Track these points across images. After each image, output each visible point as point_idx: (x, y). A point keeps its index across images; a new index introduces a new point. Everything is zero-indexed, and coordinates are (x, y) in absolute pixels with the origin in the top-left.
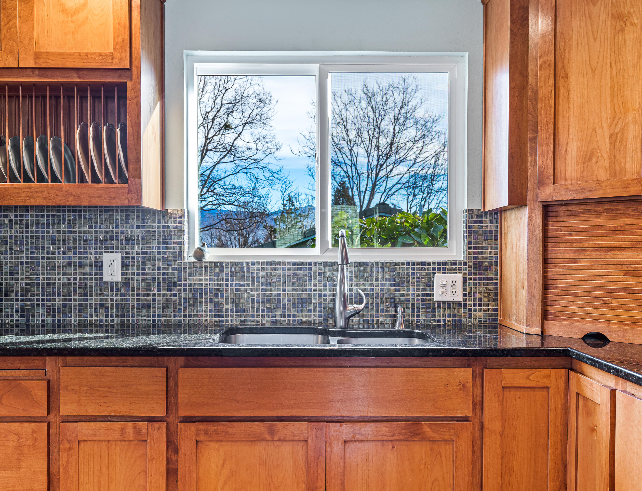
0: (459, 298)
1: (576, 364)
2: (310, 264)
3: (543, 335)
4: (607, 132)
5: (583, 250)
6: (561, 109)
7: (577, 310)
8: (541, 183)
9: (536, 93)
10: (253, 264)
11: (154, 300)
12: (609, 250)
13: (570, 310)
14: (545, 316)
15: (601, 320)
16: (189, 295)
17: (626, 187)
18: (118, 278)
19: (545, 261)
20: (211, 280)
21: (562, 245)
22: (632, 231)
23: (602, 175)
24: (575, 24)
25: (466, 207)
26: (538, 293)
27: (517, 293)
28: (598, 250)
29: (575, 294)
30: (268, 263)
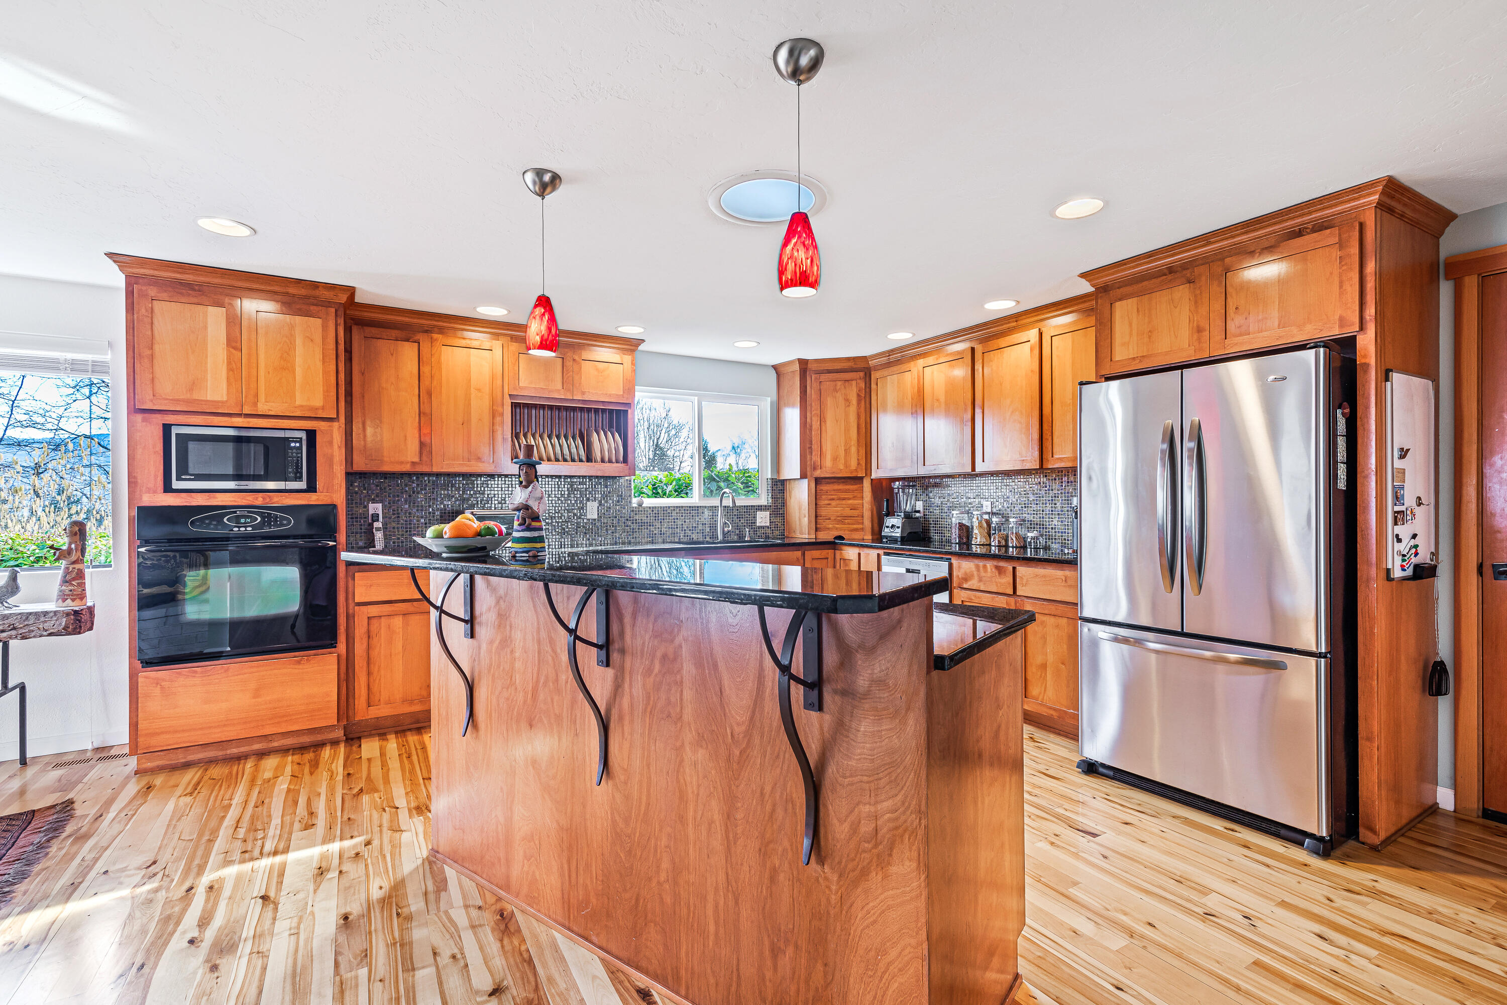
0: (768, 524)
1: (837, 546)
2: (698, 507)
3: (816, 539)
4: (843, 449)
5: (833, 499)
6: (823, 435)
7: (831, 526)
8: (815, 469)
9: (811, 426)
10: (669, 507)
11: (616, 529)
12: (844, 499)
13: (827, 526)
14: (817, 530)
15: (841, 529)
16: (635, 526)
17: (852, 472)
18: (596, 517)
19: (816, 504)
20: (647, 517)
21: (823, 497)
22: (853, 491)
23: (842, 467)
24: (829, 399)
25: (769, 476)
26: (813, 519)
27: (800, 520)
28: (840, 499)
29: (829, 519)
30: (677, 507)
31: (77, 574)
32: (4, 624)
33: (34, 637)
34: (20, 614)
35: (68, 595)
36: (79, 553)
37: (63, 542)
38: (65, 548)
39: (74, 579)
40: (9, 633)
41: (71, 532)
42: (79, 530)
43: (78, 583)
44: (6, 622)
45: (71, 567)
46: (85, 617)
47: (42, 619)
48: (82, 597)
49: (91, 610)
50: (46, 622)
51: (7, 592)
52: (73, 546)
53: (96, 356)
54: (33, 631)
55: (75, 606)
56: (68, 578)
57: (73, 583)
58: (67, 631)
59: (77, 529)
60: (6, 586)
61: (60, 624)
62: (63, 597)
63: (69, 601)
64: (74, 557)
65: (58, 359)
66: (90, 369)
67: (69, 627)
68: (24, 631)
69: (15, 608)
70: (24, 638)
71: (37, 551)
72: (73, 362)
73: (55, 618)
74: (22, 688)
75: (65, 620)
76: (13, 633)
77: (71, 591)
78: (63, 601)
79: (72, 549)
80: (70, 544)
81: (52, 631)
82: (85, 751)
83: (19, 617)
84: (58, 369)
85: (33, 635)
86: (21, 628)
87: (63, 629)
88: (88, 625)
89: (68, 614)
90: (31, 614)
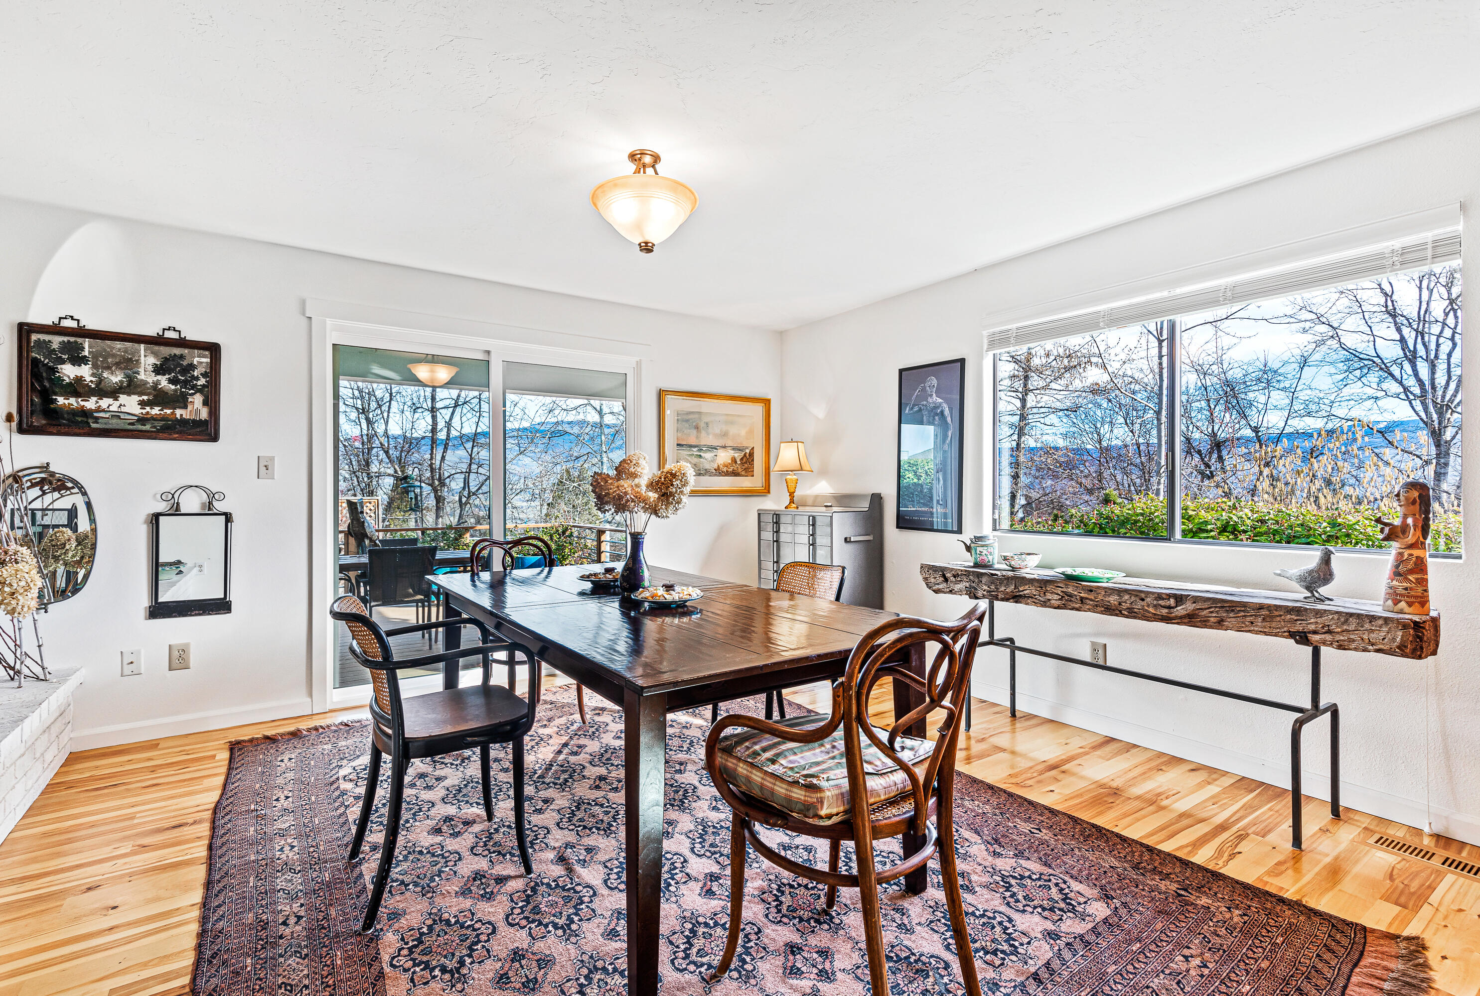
31: (1415, 564)
32: (1316, 623)
33: (1356, 649)
34: (1337, 612)
35: (1401, 595)
36: (1419, 533)
37: (1395, 514)
38: (1397, 522)
39: (1411, 572)
40: (1323, 636)
41: (1407, 499)
42: (1420, 496)
43: (1417, 579)
44: (1319, 620)
45: (1406, 553)
46: (1428, 634)
47: (1367, 626)
48: (1423, 601)
49: (1435, 621)
50: (1372, 631)
51: (1319, 578)
52: (1410, 521)
53: (1436, 232)
54: (1354, 641)
55: (1411, 615)
56: (1402, 569)
57: (1410, 577)
58: (1402, 651)
59: (1416, 494)
60: (1318, 570)
61: (1394, 640)
62: (1395, 596)
63: (1403, 605)
64: (1411, 538)
65: (1383, 253)
66: (1429, 253)
67: (1406, 647)
68: (1342, 638)
69: (1327, 602)
70: (1341, 647)
71: (1328, 529)
72: (1404, 251)
73: (1385, 629)
74: (1335, 712)
75: (1400, 633)
76: (1328, 637)
77: (1406, 589)
78: (1395, 604)
79: (1408, 525)
80: (1405, 517)
81: (1381, 647)
82: (1418, 832)
83: (1336, 617)
84: (1383, 267)
85: (1353, 646)
86: (1338, 633)
87: (1398, 647)
88: (1432, 647)
89: (1405, 626)
90: (1351, 615)
